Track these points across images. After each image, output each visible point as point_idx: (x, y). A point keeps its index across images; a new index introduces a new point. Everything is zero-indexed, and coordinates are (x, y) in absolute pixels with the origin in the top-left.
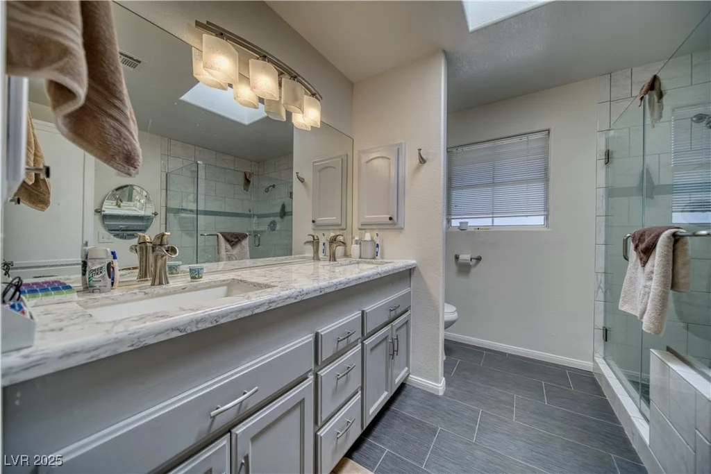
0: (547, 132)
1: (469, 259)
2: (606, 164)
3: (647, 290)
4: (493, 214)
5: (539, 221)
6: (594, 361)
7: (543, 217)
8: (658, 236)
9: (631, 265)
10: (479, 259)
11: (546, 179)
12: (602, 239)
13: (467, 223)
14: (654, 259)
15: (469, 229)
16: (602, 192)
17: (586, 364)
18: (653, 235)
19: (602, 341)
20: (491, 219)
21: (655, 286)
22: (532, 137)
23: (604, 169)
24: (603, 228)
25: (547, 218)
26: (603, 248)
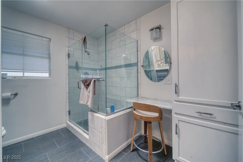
0: (50, 39)
1: (10, 95)
2: (68, 58)
3: (88, 96)
4: (23, 71)
5: (47, 75)
6: (66, 123)
7: (48, 74)
8: (91, 81)
9: (82, 89)
10: (16, 95)
11: (49, 58)
12: (67, 82)
13: (7, 74)
14: (90, 87)
15: (8, 78)
16: (67, 66)
17: (64, 125)
18: (90, 81)
19: (68, 115)
20: (22, 73)
21: (91, 94)
22: (43, 39)
23: (68, 59)
24: (68, 79)
25: (50, 74)
26: (68, 85)
